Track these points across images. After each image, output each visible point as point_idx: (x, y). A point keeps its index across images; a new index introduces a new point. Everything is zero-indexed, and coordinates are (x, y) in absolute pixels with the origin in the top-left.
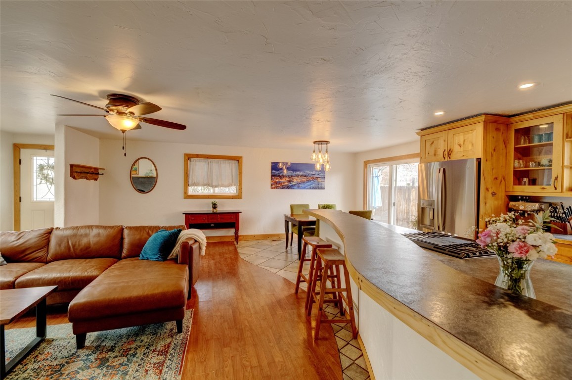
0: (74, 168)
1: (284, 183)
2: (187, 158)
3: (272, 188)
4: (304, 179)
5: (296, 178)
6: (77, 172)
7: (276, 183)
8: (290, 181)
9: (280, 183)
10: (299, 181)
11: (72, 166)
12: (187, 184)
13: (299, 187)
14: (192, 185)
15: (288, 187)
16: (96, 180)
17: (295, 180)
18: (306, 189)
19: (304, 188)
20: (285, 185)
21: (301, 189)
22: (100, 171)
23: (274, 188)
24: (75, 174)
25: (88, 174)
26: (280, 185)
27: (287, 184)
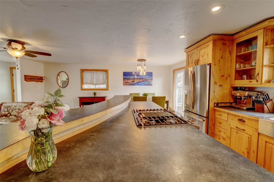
0: (26, 76)
1: (130, 82)
2: (82, 71)
3: (124, 85)
4: (141, 80)
5: (136, 80)
6: (28, 78)
7: (126, 82)
8: (133, 82)
9: (128, 82)
10: (138, 81)
11: (25, 76)
12: (82, 83)
13: (138, 84)
14: (85, 84)
15: (132, 85)
16: (42, 82)
17: (136, 81)
18: (142, 85)
19: (141, 85)
20: (131, 84)
21: (139, 85)
22: (44, 78)
23: (125, 85)
24: (27, 80)
25: (36, 80)
26: (128, 84)
27: (132, 83)
